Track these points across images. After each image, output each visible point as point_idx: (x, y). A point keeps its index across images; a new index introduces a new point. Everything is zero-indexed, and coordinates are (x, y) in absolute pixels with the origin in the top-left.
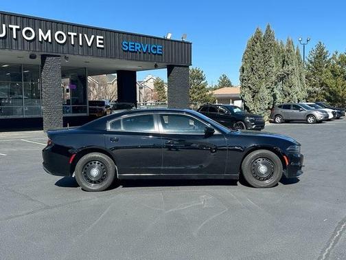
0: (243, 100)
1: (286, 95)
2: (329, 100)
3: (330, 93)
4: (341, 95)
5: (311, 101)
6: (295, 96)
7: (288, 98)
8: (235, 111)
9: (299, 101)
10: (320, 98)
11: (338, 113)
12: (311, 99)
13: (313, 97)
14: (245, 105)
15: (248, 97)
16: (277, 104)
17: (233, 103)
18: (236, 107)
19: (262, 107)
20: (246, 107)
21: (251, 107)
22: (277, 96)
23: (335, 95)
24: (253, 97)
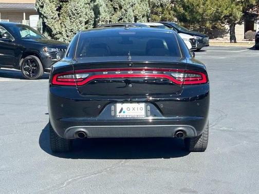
0: (40, 14)
1: (115, 9)
2: (182, 18)
3: (185, 7)
4: (200, 11)
5: (154, 20)
6: (130, 10)
7: (119, 13)
8: (23, 34)
9: (136, 20)
10: (167, 16)
11: (199, 41)
12: (154, 16)
13: (156, 14)
14: (44, 23)
15: (50, 9)
16: (100, 23)
17: (27, 18)
18: (24, 28)
19: (75, 29)
20: (46, 28)
21: (56, 27)
22: (101, 10)
23: (192, 12)
24: (59, 9)
